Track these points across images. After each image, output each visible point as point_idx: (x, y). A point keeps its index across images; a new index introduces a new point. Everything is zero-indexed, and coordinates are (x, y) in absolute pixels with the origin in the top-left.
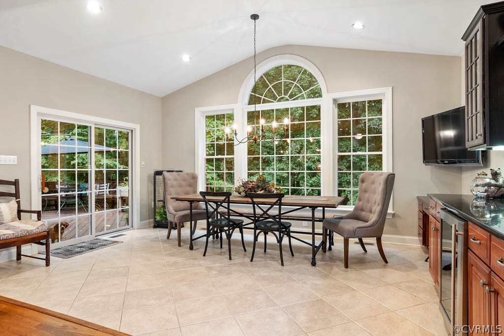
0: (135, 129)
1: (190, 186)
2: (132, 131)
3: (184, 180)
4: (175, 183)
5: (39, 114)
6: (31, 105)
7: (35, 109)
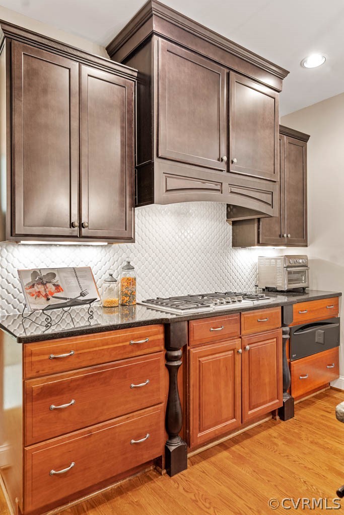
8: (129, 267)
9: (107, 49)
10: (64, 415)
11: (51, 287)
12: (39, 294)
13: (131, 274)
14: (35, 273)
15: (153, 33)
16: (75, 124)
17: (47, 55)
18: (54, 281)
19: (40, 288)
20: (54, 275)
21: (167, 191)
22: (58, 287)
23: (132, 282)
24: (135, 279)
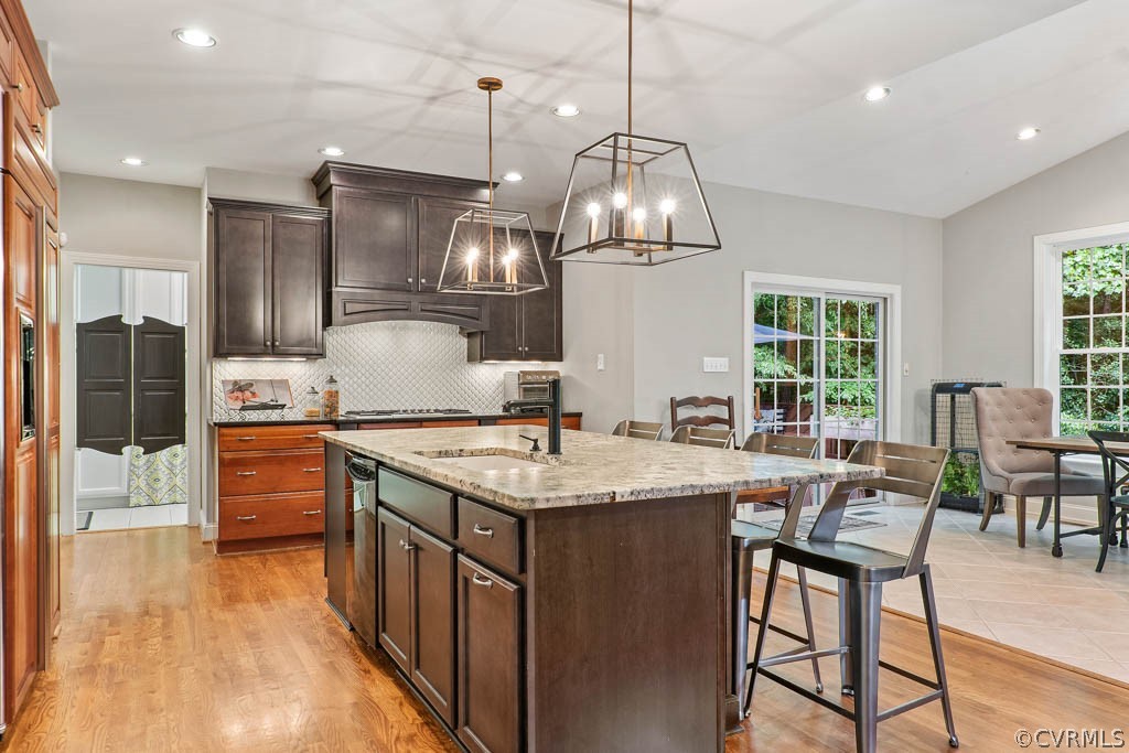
0: (892, 295)
1: (1034, 418)
2: (885, 299)
3: (1020, 405)
4: (997, 410)
5: (754, 285)
6: (746, 272)
7: (750, 277)
8: (332, 381)
9: (312, 180)
10: (248, 481)
11: (248, 394)
12: (237, 398)
13: (334, 388)
14: (235, 383)
15: (331, 186)
16: (269, 263)
17: (245, 214)
18: (251, 389)
19: (239, 394)
20: (252, 385)
21: (346, 314)
22: (254, 394)
23: (333, 395)
24: (337, 392)
